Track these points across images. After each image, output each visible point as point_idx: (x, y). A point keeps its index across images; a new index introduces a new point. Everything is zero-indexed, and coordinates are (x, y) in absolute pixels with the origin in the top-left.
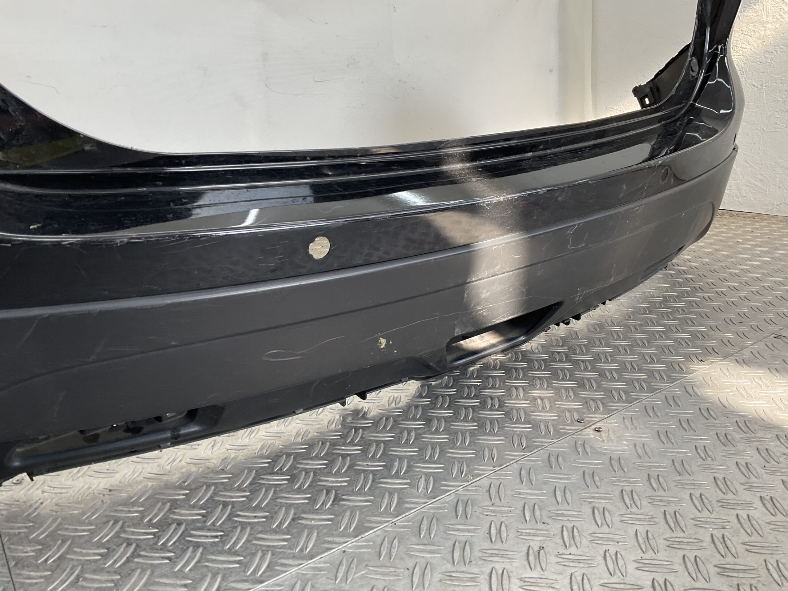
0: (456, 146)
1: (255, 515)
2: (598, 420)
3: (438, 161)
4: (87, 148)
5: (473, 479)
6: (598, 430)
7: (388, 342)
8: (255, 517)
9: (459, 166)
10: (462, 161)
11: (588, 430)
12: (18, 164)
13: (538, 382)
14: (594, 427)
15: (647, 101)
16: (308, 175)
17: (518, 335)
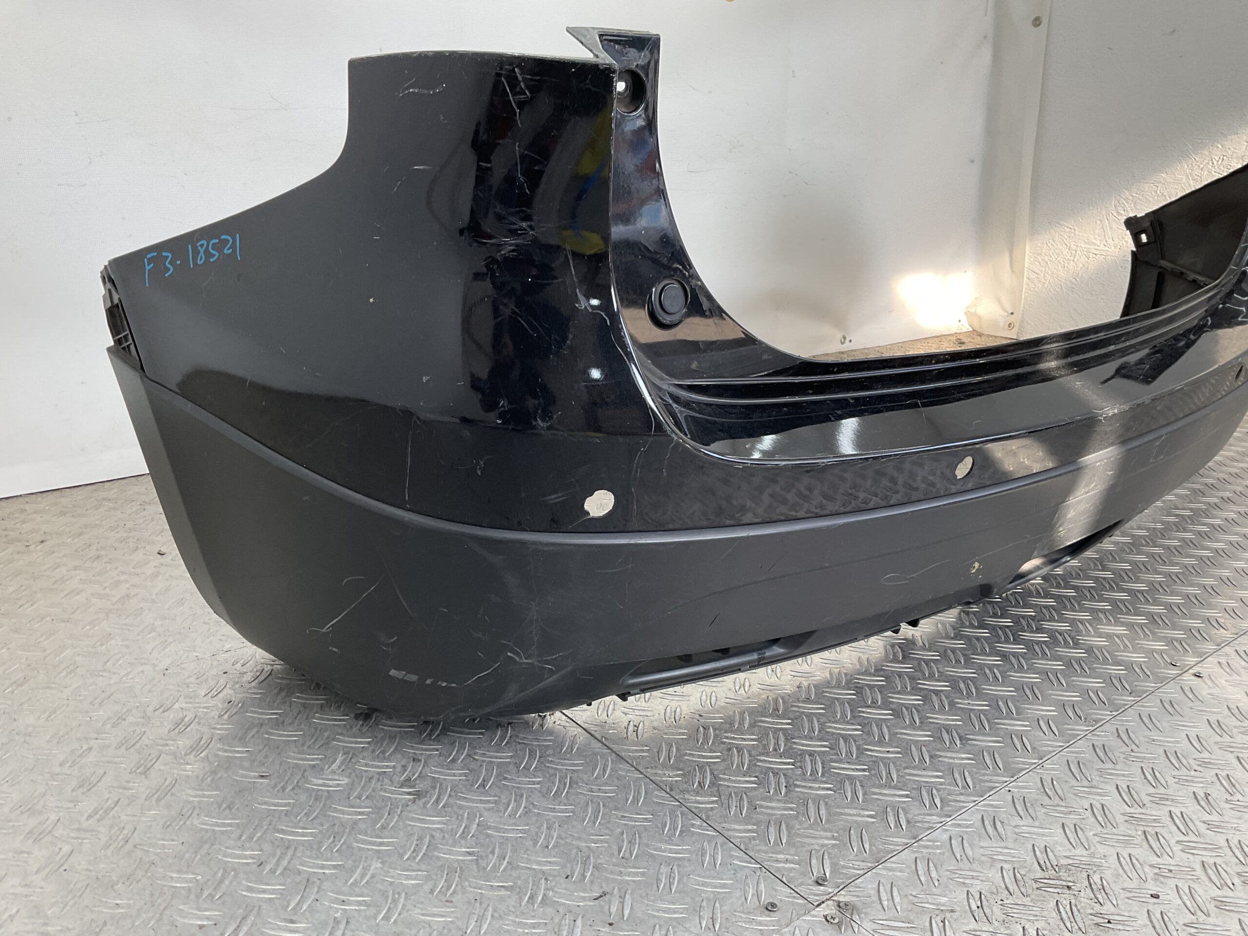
0: (1054, 342)
1: (888, 750)
2: (1193, 663)
3: (1039, 357)
4: (765, 357)
5: (1096, 724)
6: (1198, 676)
7: (979, 566)
8: (888, 752)
9: (1053, 364)
10: (1057, 358)
11: (1186, 674)
12: (705, 373)
13: (1102, 616)
14: (1191, 671)
15: (1144, 238)
16: (929, 380)
17: (1062, 555)
